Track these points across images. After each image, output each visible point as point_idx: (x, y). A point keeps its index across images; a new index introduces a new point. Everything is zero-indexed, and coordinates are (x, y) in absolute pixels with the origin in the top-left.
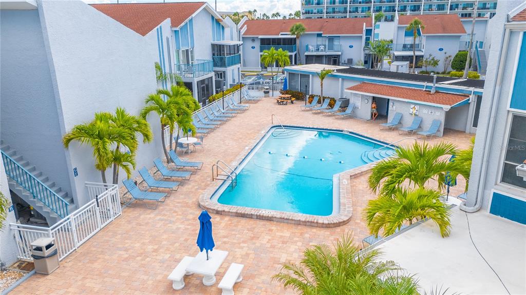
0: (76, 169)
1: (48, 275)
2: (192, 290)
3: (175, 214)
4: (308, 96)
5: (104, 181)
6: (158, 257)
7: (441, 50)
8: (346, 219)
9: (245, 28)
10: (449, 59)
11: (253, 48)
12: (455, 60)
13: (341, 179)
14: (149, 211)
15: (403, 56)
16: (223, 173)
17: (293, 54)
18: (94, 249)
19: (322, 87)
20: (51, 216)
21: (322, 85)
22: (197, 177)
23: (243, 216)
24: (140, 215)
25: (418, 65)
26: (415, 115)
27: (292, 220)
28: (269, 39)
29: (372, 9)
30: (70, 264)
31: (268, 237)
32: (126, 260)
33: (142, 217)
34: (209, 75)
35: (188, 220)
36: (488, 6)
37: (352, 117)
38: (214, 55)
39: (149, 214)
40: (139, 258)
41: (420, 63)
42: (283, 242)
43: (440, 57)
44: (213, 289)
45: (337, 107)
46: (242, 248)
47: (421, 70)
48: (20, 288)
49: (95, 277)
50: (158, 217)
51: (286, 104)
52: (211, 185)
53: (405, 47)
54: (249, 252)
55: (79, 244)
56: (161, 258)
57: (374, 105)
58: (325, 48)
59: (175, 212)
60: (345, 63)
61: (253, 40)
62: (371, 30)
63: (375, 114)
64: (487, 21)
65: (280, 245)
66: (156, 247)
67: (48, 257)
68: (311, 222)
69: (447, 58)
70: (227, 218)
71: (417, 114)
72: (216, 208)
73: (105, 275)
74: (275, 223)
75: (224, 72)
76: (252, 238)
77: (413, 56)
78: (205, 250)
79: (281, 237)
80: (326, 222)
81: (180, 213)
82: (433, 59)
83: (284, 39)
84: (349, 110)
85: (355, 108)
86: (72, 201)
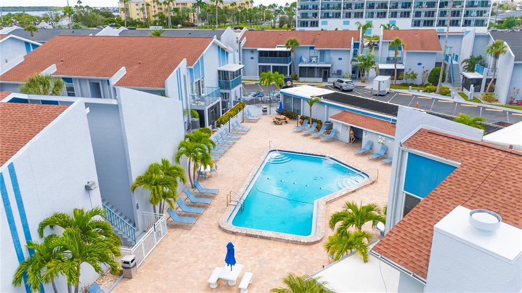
0: (137, 204)
1: (132, 278)
2: (222, 288)
3: (204, 234)
4: (299, 116)
5: (155, 212)
6: (198, 267)
7: (420, 64)
8: (319, 239)
9: (245, 40)
10: (426, 73)
11: (252, 58)
12: (431, 75)
13: (319, 204)
14: (186, 231)
15: (386, 69)
16: (234, 199)
17: (288, 65)
18: (155, 260)
19: (311, 112)
20: (124, 237)
21: (311, 110)
22: (214, 202)
23: (251, 236)
24: (180, 234)
25: (399, 78)
26: (382, 144)
27: (283, 239)
28: (266, 52)
29: (365, 6)
30: (143, 271)
31: (267, 252)
32: (177, 268)
33: (182, 236)
34: (217, 101)
35: (213, 238)
36: (476, 4)
37: (335, 140)
38: (219, 78)
39: (186, 233)
40: (186, 267)
41: (401, 77)
42: (278, 256)
43: (418, 71)
44: (235, 288)
45: (322, 131)
46: (251, 260)
47: (402, 82)
48: (117, 287)
49: (161, 280)
50: (193, 236)
51: (281, 124)
52: (227, 210)
53: (389, 60)
54: (256, 263)
55: (146, 257)
56: (200, 267)
57: (352, 132)
58: (317, 59)
59: (204, 232)
60: (334, 74)
61: (252, 51)
62: (359, 43)
63: (353, 139)
64: (463, 35)
65: (276, 258)
66: (195, 259)
67: (132, 267)
68: (297, 241)
69: (425, 72)
70: (240, 237)
71: (384, 143)
72: (232, 230)
73: (167, 278)
74: (272, 241)
75: (228, 94)
76: (257, 253)
77: (394, 70)
78: (230, 265)
79: (276, 252)
80: (306, 241)
81: (207, 233)
82: (412, 73)
83: (280, 52)
84: (332, 135)
85: (337, 132)
86: (134, 225)
